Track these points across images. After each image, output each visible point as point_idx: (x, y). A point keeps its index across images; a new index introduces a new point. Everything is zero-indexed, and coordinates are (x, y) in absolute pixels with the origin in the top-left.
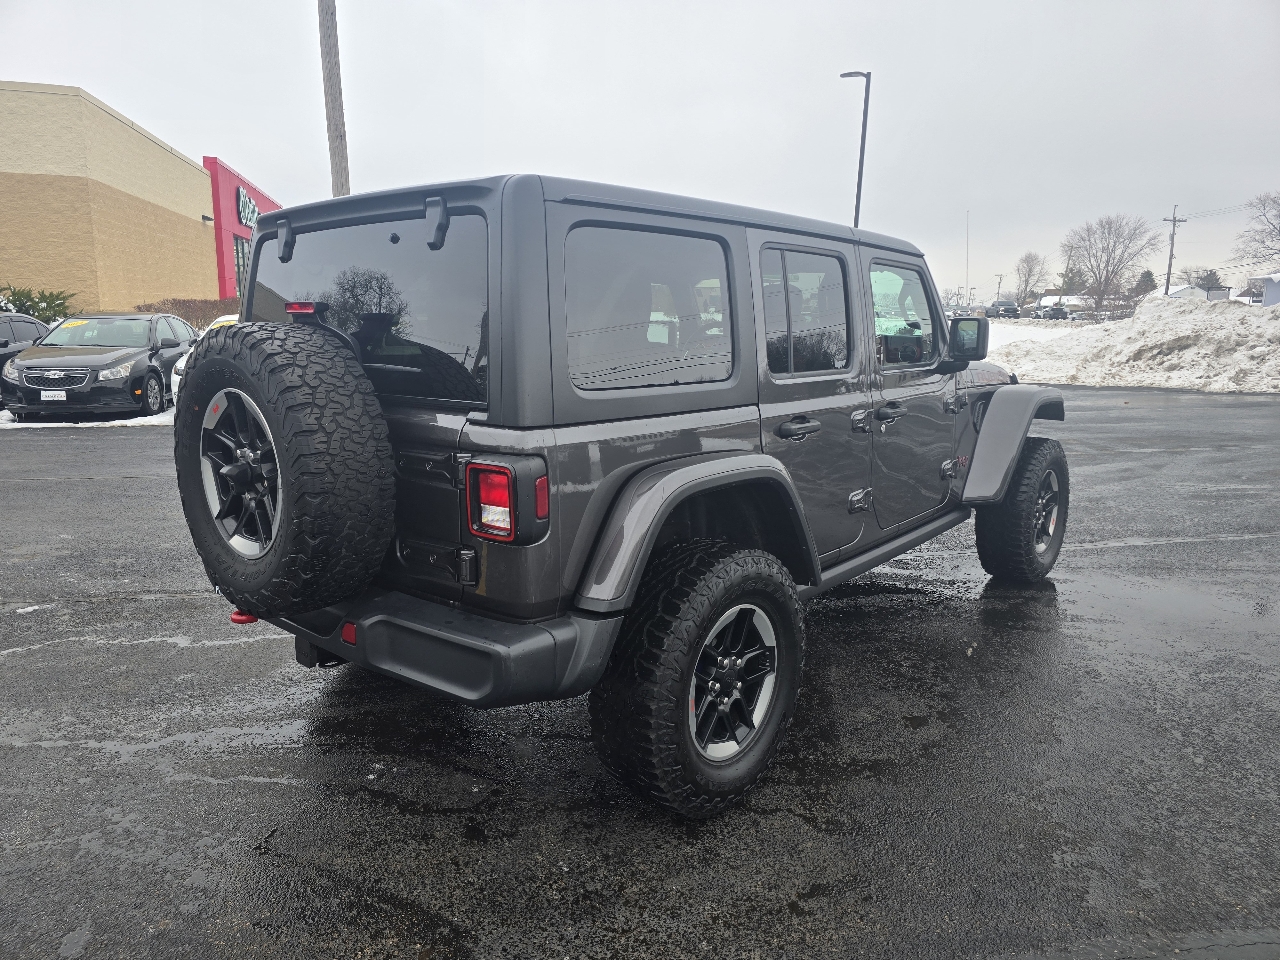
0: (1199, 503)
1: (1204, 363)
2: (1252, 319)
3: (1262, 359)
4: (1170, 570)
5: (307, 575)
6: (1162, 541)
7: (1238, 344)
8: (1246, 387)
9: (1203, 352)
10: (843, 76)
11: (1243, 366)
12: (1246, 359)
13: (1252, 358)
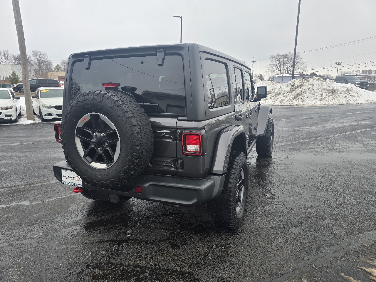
0: (292, 133)
1: (273, 98)
2: (282, 87)
3: (286, 97)
4: (296, 150)
5: (132, 172)
6: (289, 143)
7: (280, 93)
8: (283, 104)
9: (272, 95)
10: (174, 17)
11: (282, 99)
12: (282, 97)
13: (284, 96)
